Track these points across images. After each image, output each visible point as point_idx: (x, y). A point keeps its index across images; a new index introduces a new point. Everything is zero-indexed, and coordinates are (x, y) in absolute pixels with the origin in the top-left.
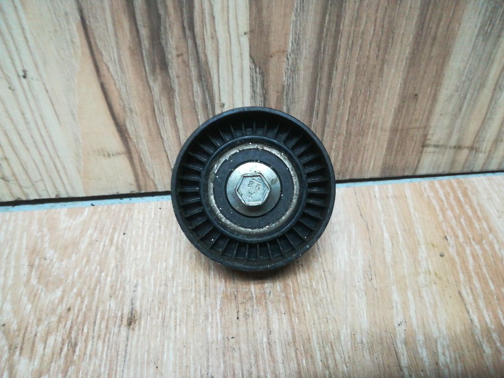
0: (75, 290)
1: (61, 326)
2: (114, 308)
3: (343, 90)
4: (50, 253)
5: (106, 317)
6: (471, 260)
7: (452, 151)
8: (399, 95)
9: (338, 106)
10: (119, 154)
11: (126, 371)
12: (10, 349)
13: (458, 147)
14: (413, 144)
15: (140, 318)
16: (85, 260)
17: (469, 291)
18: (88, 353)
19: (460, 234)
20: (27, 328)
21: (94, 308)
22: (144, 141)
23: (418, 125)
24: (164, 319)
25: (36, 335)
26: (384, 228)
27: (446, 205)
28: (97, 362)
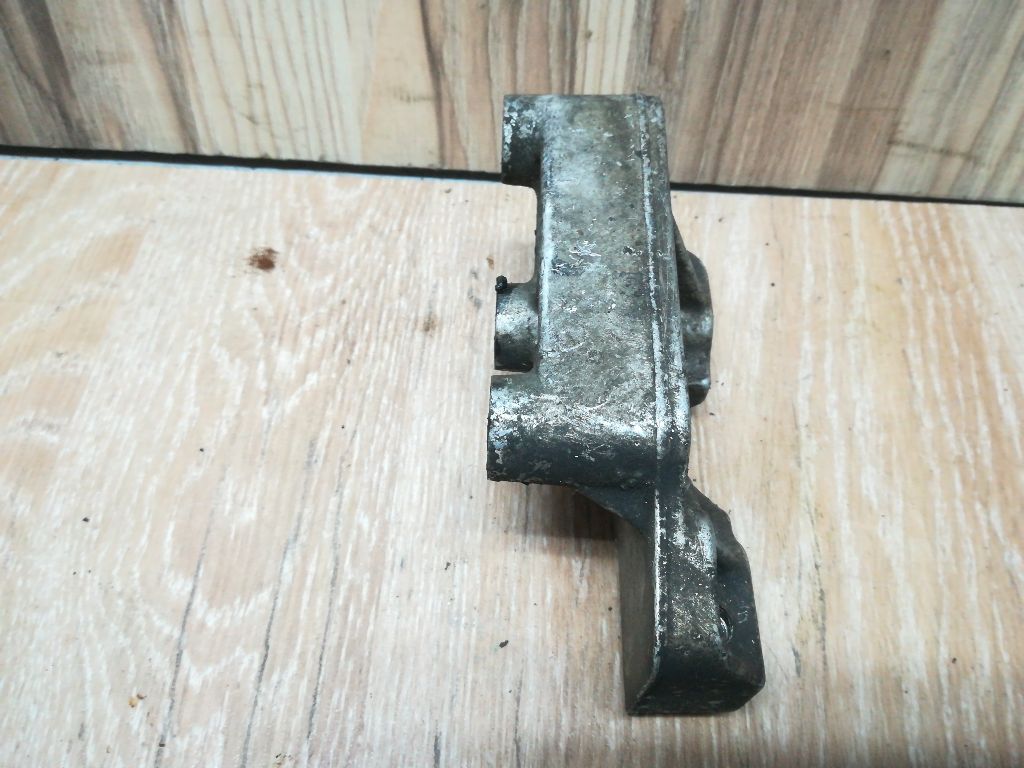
0: (351, 281)
1: (334, 320)
2: (406, 307)
3: (774, 30)
4: (314, 231)
5: (395, 317)
6: (931, 315)
7: (936, 157)
8: (861, 49)
9: (764, 57)
10: (424, 99)
11: (421, 381)
12: (265, 335)
13: (946, 152)
14: (875, 137)
15: (441, 324)
16: (364, 246)
17: (919, 351)
18: (371, 353)
19: (923, 278)
20: (286, 316)
21: (378, 305)
22: (464, 82)
23: (885, 104)
24: (473, 330)
25: (299, 326)
26: (808, 258)
27: (911, 238)
28: (383, 365)
